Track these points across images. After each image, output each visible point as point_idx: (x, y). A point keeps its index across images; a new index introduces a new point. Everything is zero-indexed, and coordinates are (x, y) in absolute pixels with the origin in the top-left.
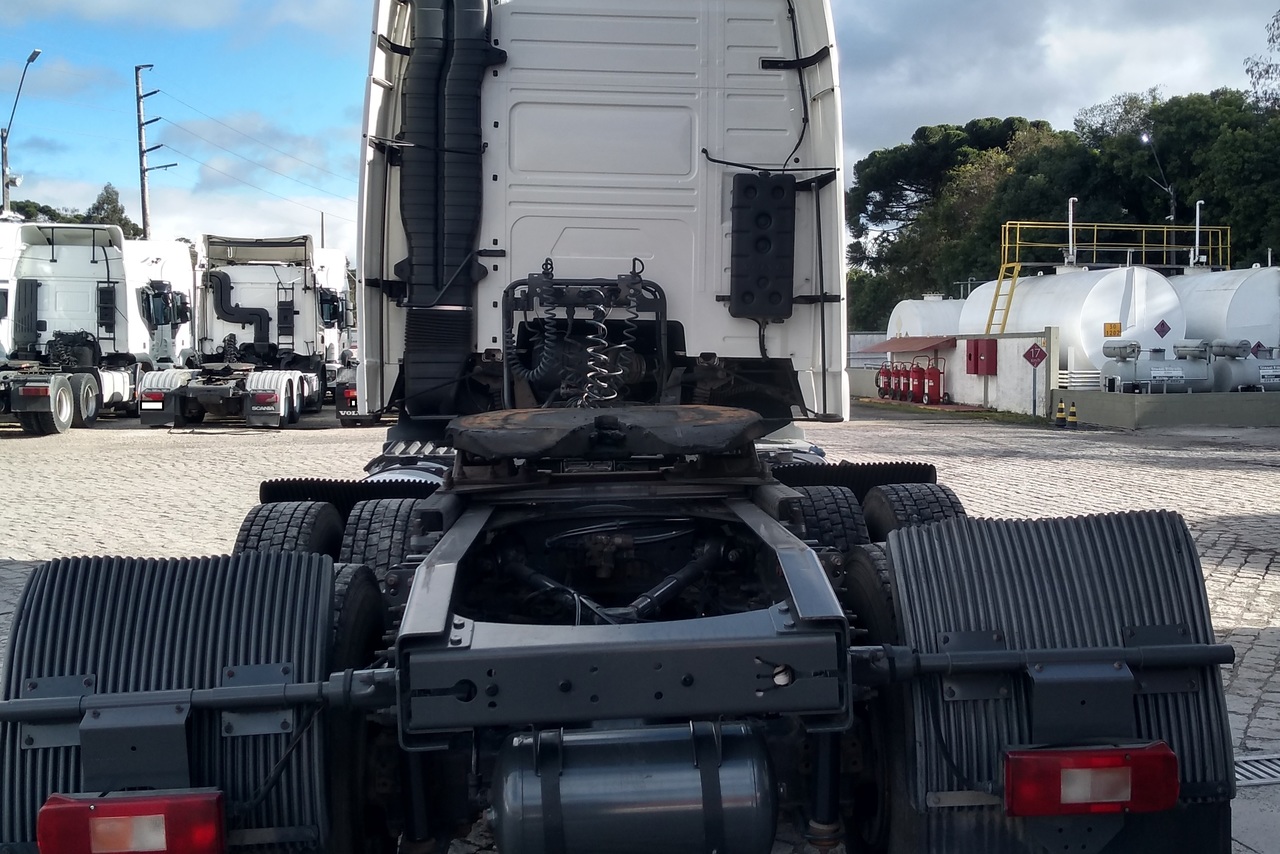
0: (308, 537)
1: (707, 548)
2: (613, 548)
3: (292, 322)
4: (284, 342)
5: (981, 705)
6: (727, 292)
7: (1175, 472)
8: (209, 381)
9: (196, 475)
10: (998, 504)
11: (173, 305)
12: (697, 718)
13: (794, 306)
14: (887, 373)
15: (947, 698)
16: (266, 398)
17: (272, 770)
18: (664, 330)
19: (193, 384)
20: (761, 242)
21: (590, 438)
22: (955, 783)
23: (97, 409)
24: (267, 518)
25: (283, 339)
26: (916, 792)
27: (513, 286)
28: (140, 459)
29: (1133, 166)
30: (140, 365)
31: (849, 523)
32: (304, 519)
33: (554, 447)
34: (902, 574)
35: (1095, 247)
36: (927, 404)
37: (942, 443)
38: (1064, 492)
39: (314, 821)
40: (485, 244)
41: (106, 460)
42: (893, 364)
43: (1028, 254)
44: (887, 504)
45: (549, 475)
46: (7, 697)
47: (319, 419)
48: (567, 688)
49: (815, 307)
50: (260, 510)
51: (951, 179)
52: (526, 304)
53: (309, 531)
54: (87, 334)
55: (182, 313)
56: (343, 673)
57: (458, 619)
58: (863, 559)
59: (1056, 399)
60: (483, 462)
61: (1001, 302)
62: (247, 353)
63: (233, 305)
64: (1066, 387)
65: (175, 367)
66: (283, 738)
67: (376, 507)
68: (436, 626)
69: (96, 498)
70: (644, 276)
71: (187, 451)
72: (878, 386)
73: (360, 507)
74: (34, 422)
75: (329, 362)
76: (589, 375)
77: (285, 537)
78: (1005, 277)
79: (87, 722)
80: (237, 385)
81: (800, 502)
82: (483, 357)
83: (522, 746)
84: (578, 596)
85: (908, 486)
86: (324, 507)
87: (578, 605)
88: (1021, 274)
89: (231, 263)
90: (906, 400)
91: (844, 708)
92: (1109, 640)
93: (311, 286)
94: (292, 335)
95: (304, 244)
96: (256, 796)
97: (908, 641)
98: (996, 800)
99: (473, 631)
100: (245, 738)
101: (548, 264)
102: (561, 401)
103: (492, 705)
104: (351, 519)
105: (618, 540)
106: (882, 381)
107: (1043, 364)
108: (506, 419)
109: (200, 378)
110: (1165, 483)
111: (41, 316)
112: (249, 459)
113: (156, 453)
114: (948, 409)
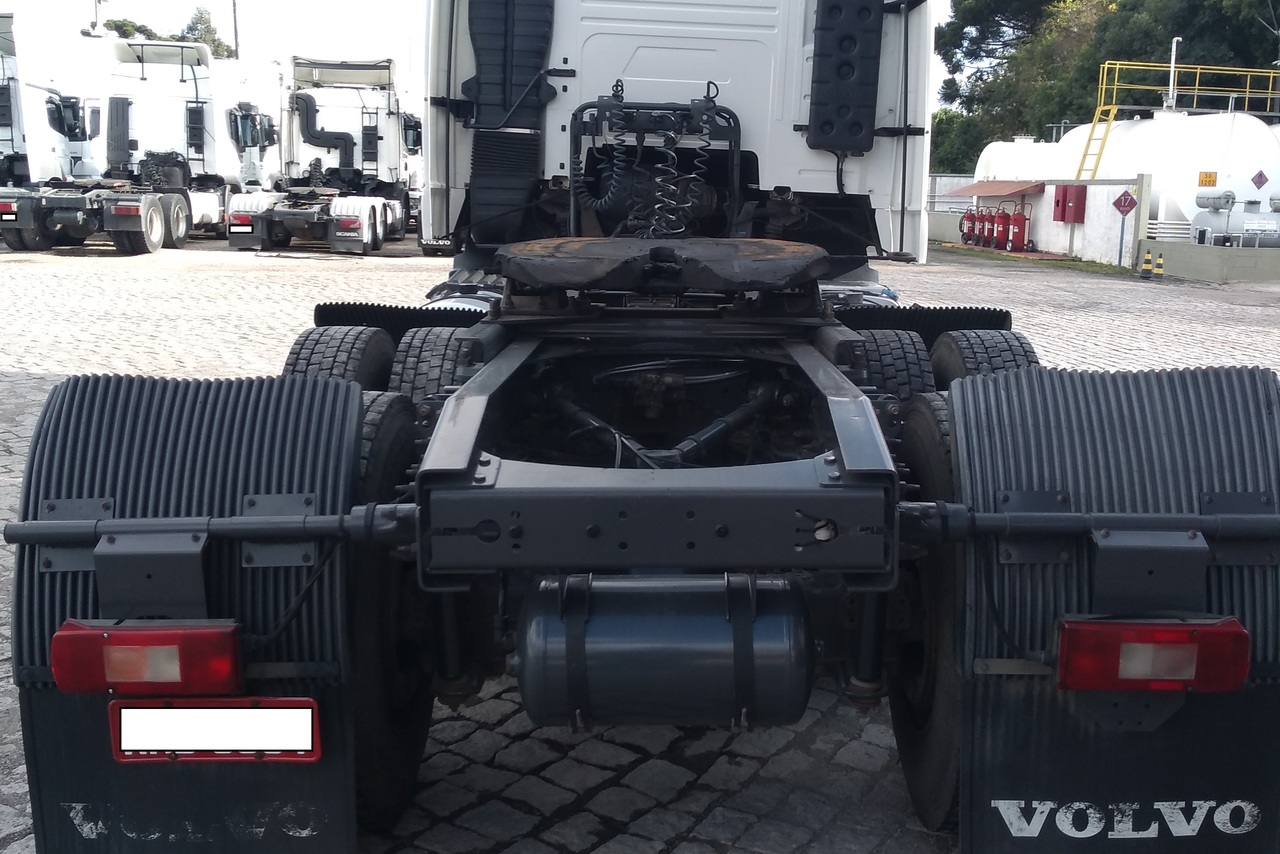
0: (357, 363)
1: (760, 391)
2: (663, 387)
3: (376, 147)
4: (368, 168)
5: (1038, 568)
6: (805, 121)
7: (1261, 329)
8: (295, 205)
9: (278, 298)
10: (1074, 355)
11: (261, 128)
12: (732, 570)
13: (875, 138)
14: (970, 217)
15: (1002, 561)
16: (349, 224)
17: (293, 602)
18: (737, 161)
19: (279, 208)
20: (843, 68)
21: (644, 271)
22: (1006, 650)
23: (187, 231)
24: (317, 342)
25: (368, 165)
26: (963, 657)
27: (582, 109)
28: (226, 280)
29: (1243, 5)
30: (228, 187)
31: (914, 370)
32: (354, 344)
33: (604, 278)
34: (962, 426)
35: (1196, 91)
36: (1010, 251)
37: (1023, 292)
38: (1144, 345)
39: (335, 658)
40: (555, 62)
41: (193, 281)
42: (978, 208)
43: (1126, 97)
44: (957, 350)
45: (602, 308)
46: (25, 518)
47: (401, 247)
48: (594, 533)
49: (898, 140)
50: (311, 333)
51: (1051, 15)
52: (594, 128)
53: (359, 356)
54: (177, 154)
55: (269, 136)
56: (364, 508)
57: (485, 456)
58: (923, 408)
59: (1144, 249)
60: (533, 292)
61: (1095, 147)
62: (333, 178)
63: (319, 128)
64: (1154, 238)
65: (263, 190)
66: (304, 572)
67: (427, 335)
68: (459, 462)
69: (179, 317)
70: (719, 102)
71: (272, 274)
72: (962, 231)
73: (411, 334)
74: (126, 241)
75: (413, 190)
76: (656, 207)
77: (334, 362)
78: (1101, 120)
79: (103, 547)
80: (322, 210)
81: (864, 345)
82: (550, 184)
83: (546, 590)
84: (620, 436)
85: (980, 332)
86: (375, 332)
87: (619, 444)
88: (1117, 118)
89: (317, 85)
90: (989, 246)
91: (888, 568)
92: (1184, 504)
93: (395, 111)
94: (376, 160)
95: (388, 68)
96: (276, 627)
97: (964, 499)
98: (1048, 671)
99: (499, 469)
100: (265, 570)
101: (619, 85)
102: (627, 232)
103: (516, 546)
104: (402, 347)
105: (669, 379)
106: (966, 226)
107: (1133, 212)
108: (557, 248)
109: (286, 202)
110: (1249, 340)
111: (133, 135)
112: (331, 283)
113: (241, 275)
114: (1032, 256)
